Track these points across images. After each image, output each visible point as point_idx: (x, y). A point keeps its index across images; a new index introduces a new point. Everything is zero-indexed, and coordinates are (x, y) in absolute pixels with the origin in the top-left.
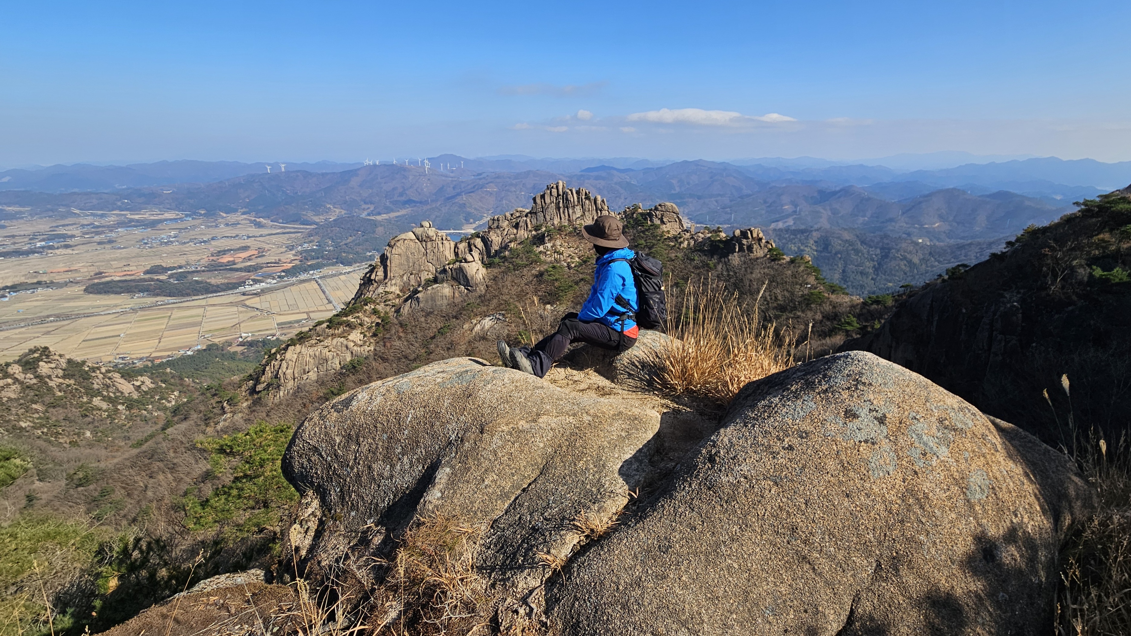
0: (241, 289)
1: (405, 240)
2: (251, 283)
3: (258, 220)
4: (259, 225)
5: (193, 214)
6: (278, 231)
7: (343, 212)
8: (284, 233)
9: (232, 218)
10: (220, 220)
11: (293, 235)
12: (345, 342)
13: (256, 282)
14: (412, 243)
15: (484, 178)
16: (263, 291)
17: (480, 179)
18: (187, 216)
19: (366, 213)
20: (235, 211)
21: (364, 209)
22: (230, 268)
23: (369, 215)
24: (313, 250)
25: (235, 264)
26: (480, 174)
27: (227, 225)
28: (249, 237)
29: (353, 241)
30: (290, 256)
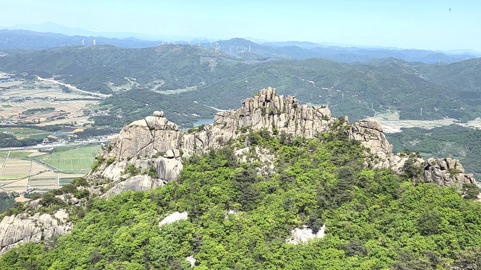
0: (39, 146)
1: (137, 126)
2: (48, 141)
3: (66, 85)
4: (67, 91)
5: (17, 77)
6: (81, 97)
7: (138, 85)
8: (84, 99)
9: (46, 81)
10: (37, 83)
11: (91, 102)
13: (51, 140)
16: (55, 150)
18: (12, 77)
19: (157, 86)
20: (49, 76)
21: (156, 84)
22: (31, 126)
23: (158, 89)
24: (105, 117)
25: (39, 123)
27: (41, 87)
28: (56, 100)
29: (140, 112)
30: (85, 120)
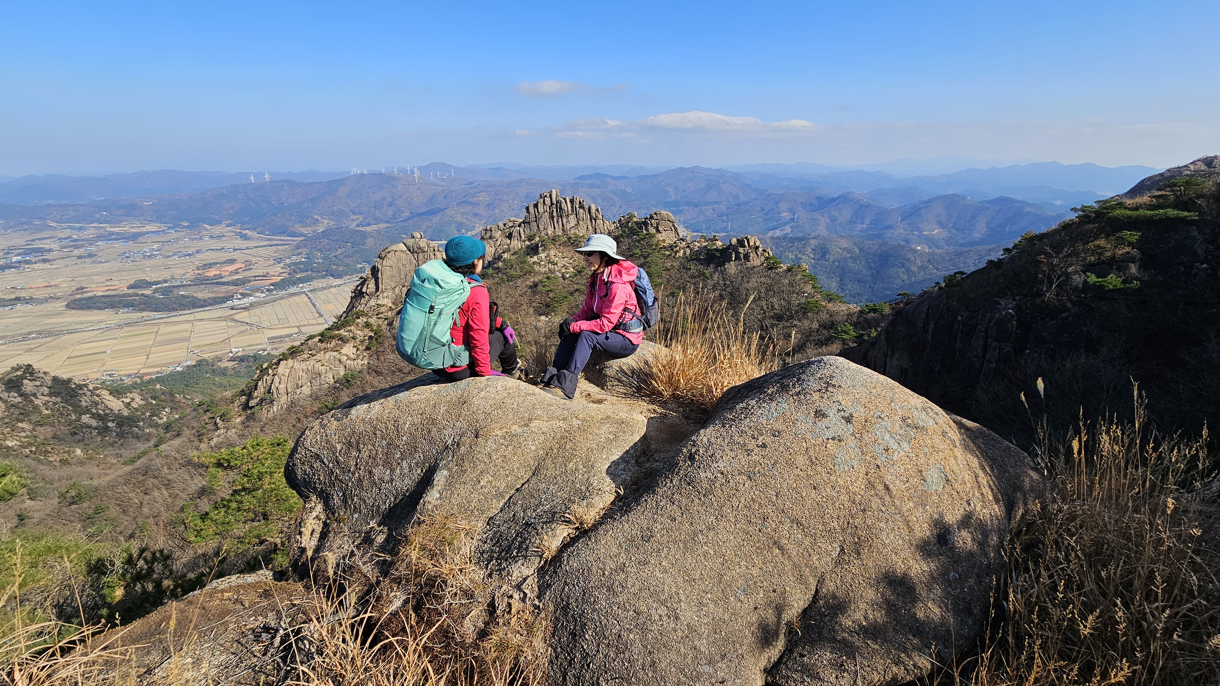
0: (229, 303)
1: (396, 251)
2: (240, 297)
3: (243, 232)
4: (245, 237)
5: (176, 226)
6: (265, 243)
7: (332, 223)
8: (271, 246)
9: (217, 230)
10: (205, 232)
11: (281, 248)
12: (338, 356)
13: (244, 295)
14: (403, 255)
15: (476, 187)
16: (252, 305)
17: (471, 188)
18: (169, 228)
19: (355, 224)
20: (219, 222)
21: (353, 220)
22: (217, 281)
23: (358, 226)
24: (301, 263)
25: (221, 278)
26: (472, 183)
27: (211, 237)
28: (235, 250)
29: (343, 253)
30: (278, 269)
